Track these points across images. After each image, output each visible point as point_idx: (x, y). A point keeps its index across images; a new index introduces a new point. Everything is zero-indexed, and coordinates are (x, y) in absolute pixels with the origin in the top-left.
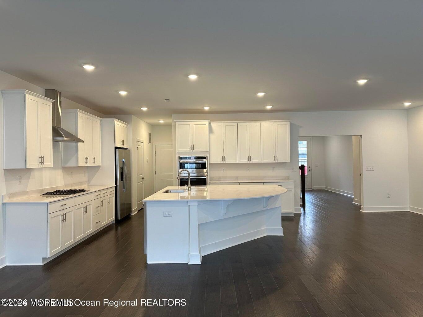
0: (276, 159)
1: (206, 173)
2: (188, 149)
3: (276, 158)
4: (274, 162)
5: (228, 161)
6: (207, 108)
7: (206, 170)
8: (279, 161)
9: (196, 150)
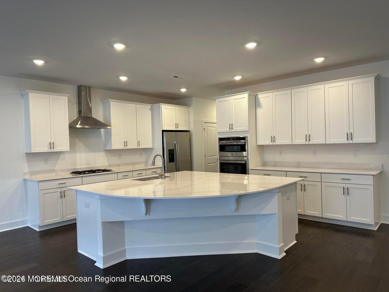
0: (350, 138)
1: (245, 157)
2: (227, 129)
3: (350, 136)
4: (347, 142)
5: (278, 142)
6: (238, 78)
7: (246, 154)
8: (356, 140)
9: (235, 129)
